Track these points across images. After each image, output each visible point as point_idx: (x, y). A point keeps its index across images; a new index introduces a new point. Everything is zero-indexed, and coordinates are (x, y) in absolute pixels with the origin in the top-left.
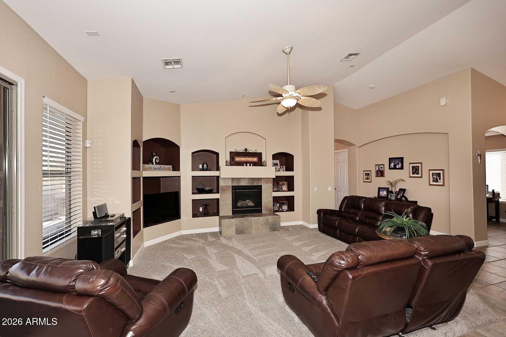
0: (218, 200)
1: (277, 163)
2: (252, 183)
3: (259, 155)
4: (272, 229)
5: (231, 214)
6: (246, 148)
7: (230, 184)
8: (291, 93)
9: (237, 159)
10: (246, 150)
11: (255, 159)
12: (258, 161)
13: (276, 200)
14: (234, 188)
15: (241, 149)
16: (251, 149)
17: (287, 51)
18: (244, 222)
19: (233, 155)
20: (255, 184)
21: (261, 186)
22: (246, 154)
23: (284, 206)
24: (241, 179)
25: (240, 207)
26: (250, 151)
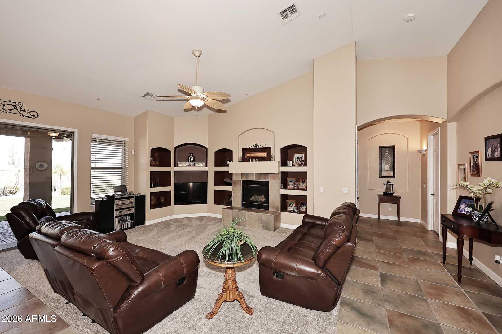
0: (231, 192)
1: (302, 157)
2: (259, 178)
3: (268, 150)
4: (265, 227)
5: (241, 206)
6: (256, 144)
7: (240, 178)
8: (199, 94)
9: (248, 155)
10: (256, 145)
11: (264, 155)
12: (266, 156)
13: (284, 198)
14: (244, 182)
15: (251, 145)
16: (261, 145)
17: (197, 53)
18: (239, 214)
19: (245, 151)
20: (262, 179)
21: (268, 182)
22: (256, 149)
23: (303, 207)
24: (250, 174)
25: (251, 201)
26: (260, 147)
